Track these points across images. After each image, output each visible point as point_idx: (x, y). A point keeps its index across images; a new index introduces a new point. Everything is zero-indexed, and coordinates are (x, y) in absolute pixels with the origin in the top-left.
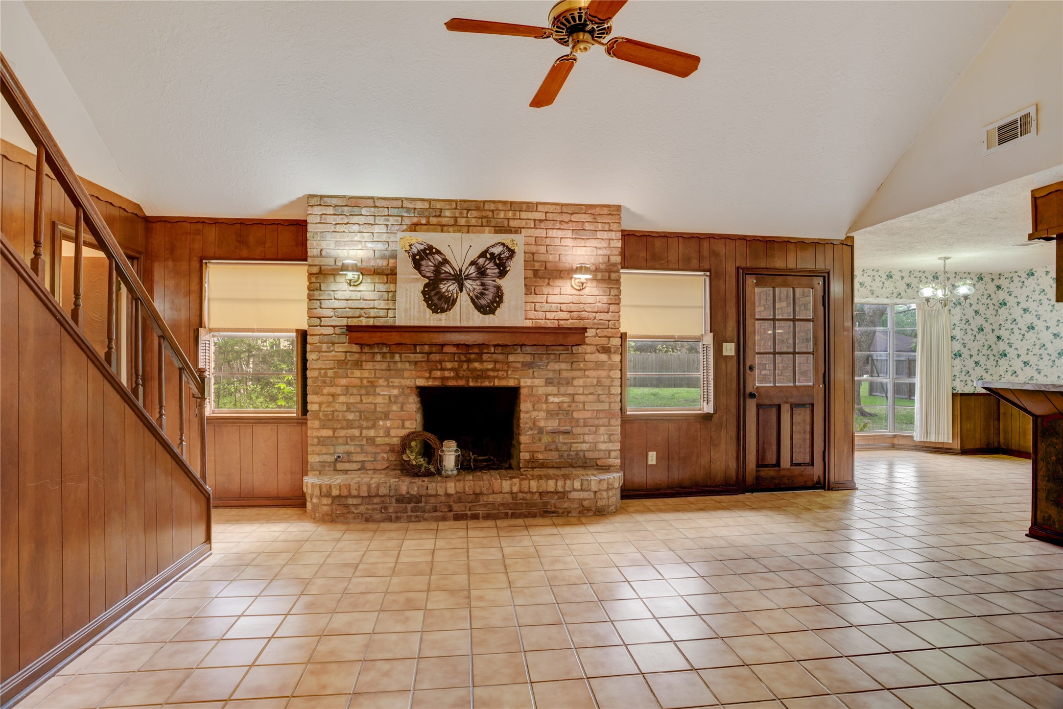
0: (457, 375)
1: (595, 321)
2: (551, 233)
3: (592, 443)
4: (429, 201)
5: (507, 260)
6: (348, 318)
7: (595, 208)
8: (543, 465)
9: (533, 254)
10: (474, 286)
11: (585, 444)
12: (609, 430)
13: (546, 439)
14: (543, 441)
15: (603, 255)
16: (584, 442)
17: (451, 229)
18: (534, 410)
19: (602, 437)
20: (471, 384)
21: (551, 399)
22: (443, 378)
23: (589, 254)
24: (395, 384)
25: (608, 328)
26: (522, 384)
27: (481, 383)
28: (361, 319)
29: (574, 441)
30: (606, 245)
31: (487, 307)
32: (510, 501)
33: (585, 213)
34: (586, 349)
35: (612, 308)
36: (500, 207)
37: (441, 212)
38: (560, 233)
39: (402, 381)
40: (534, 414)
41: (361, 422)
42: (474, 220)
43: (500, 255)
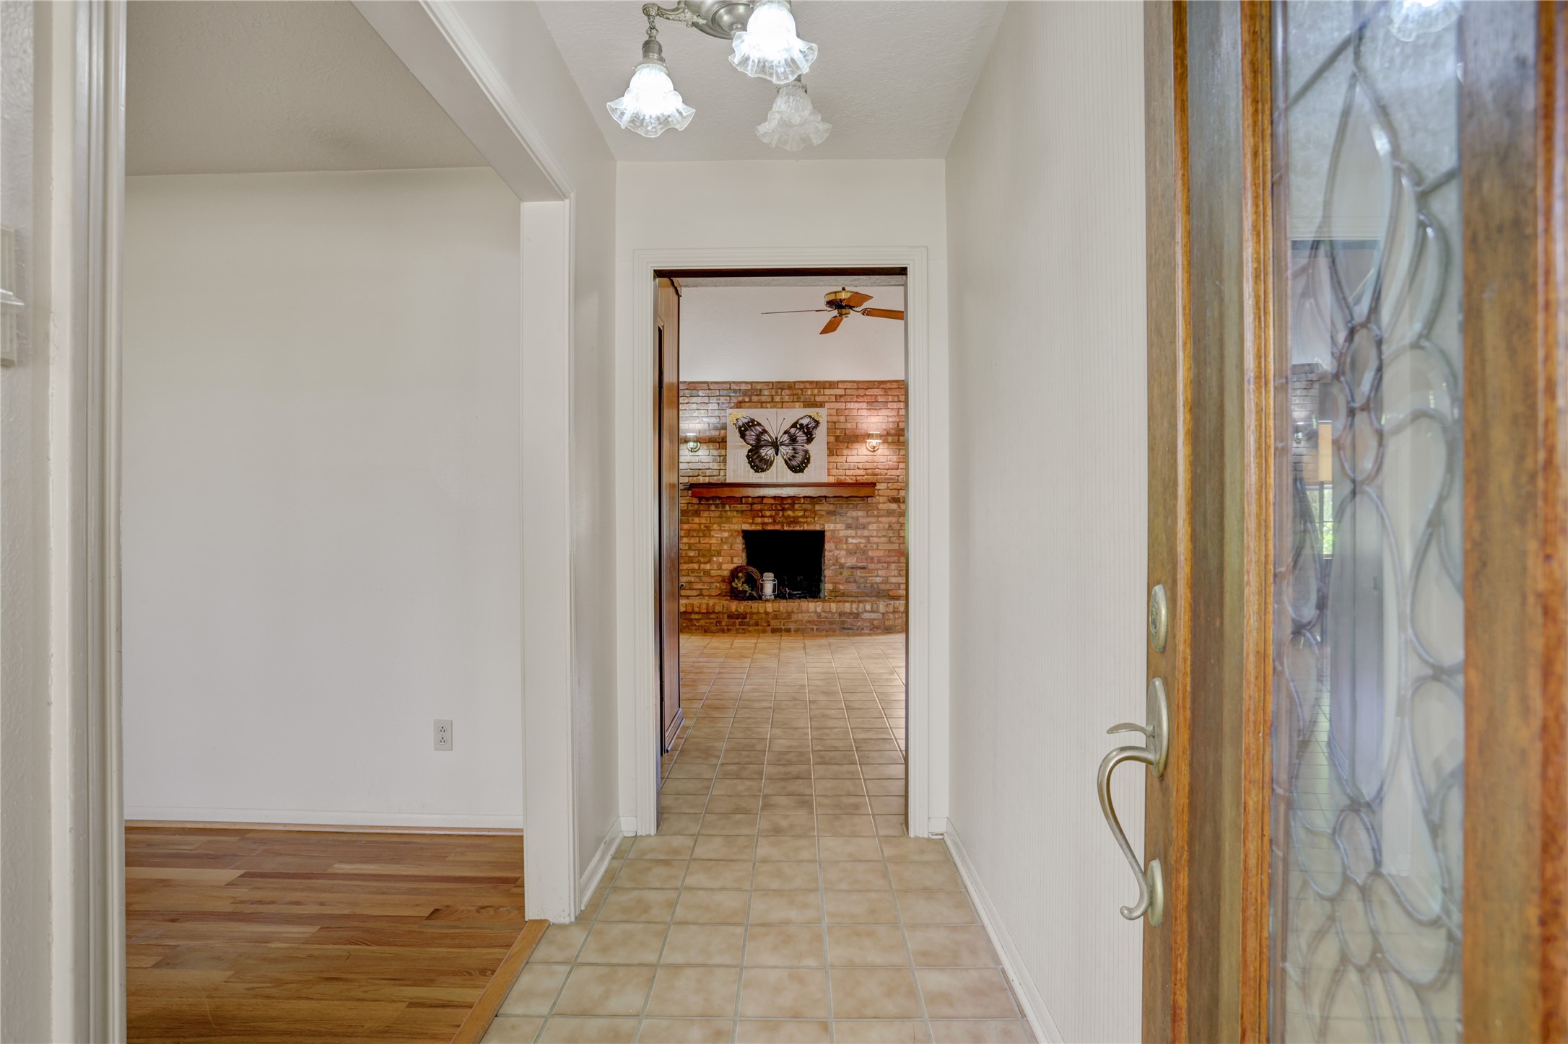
0: (774, 521)
1: (886, 476)
2: (849, 406)
3: (885, 577)
4: (752, 383)
5: (813, 429)
6: (689, 477)
7: (886, 384)
8: (843, 594)
9: (835, 423)
10: (787, 451)
12: (899, 567)
13: (846, 573)
14: (844, 574)
15: (893, 422)
16: (878, 576)
17: (768, 405)
18: (837, 549)
19: (893, 572)
20: (786, 528)
21: (850, 540)
22: (763, 524)
23: (881, 421)
24: (726, 528)
25: (896, 482)
26: (826, 528)
27: (794, 527)
28: (699, 477)
29: (869, 575)
30: (895, 414)
31: (797, 467)
32: (816, 619)
33: (879, 388)
34: (878, 500)
35: (902, 465)
36: (808, 386)
37: (761, 392)
38: (857, 406)
39: (731, 526)
40: (837, 552)
41: (700, 558)
42: (787, 397)
43: (807, 425)
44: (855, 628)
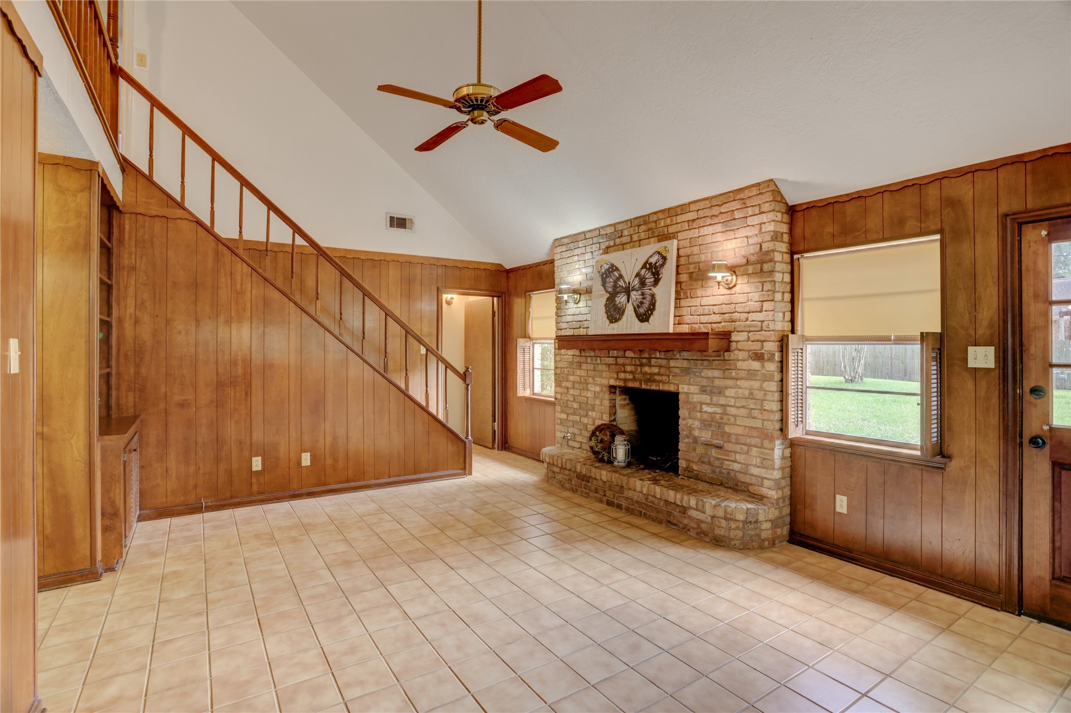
0: (634, 377)
1: (748, 322)
2: (704, 231)
3: (744, 464)
4: (614, 225)
5: (660, 267)
6: (574, 329)
7: (744, 192)
8: (697, 478)
9: (688, 256)
10: (637, 297)
11: (736, 464)
12: (762, 453)
13: (700, 450)
14: (697, 451)
15: (755, 244)
16: (735, 461)
17: (628, 246)
18: (690, 418)
19: (755, 460)
20: (644, 387)
21: (705, 408)
22: (625, 380)
23: (739, 246)
24: (598, 382)
25: (762, 330)
26: (680, 390)
27: (650, 386)
28: (581, 329)
29: (725, 458)
30: (757, 232)
31: (644, 315)
33: (734, 200)
34: (738, 356)
35: (766, 305)
36: (661, 216)
37: (622, 233)
38: (711, 229)
39: (602, 380)
40: (690, 421)
41: (580, 411)
42: (643, 234)
43: (656, 263)
44: (681, 526)
